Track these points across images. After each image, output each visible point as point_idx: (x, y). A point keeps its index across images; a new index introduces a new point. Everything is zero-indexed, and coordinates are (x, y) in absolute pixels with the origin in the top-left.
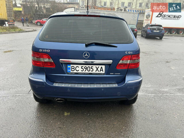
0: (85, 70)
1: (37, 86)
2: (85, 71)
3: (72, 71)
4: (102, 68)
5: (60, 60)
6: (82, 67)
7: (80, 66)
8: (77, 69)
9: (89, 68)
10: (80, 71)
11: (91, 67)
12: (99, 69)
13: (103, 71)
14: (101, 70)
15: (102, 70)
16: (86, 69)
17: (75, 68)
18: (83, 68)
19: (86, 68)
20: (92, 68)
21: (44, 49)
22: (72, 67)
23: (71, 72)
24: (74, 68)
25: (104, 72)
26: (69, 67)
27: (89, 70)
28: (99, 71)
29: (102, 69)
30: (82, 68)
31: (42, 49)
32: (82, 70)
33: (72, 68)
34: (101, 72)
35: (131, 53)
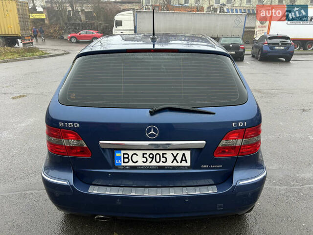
0: (149, 160)
1: (57, 194)
2: (151, 162)
3: (124, 162)
4: (184, 155)
5: (101, 142)
6: (143, 154)
7: (140, 153)
8: (135, 158)
9: (158, 156)
10: (140, 163)
11: (163, 154)
12: (179, 158)
13: (187, 162)
14: (182, 160)
15: (186, 160)
16: (153, 158)
17: (130, 158)
18: (147, 156)
19: (151, 156)
20: (164, 156)
21: (68, 122)
22: (124, 154)
23: (123, 164)
24: (128, 158)
25: (189, 164)
26: (118, 154)
27: (158, 160)
28: (179, 162)
29: (184, 159)
30: (145, 156)
31: (64, 122)
32: (145, 160)
33: (124, 158)
34: (184, 164)
35: (244, 124)
